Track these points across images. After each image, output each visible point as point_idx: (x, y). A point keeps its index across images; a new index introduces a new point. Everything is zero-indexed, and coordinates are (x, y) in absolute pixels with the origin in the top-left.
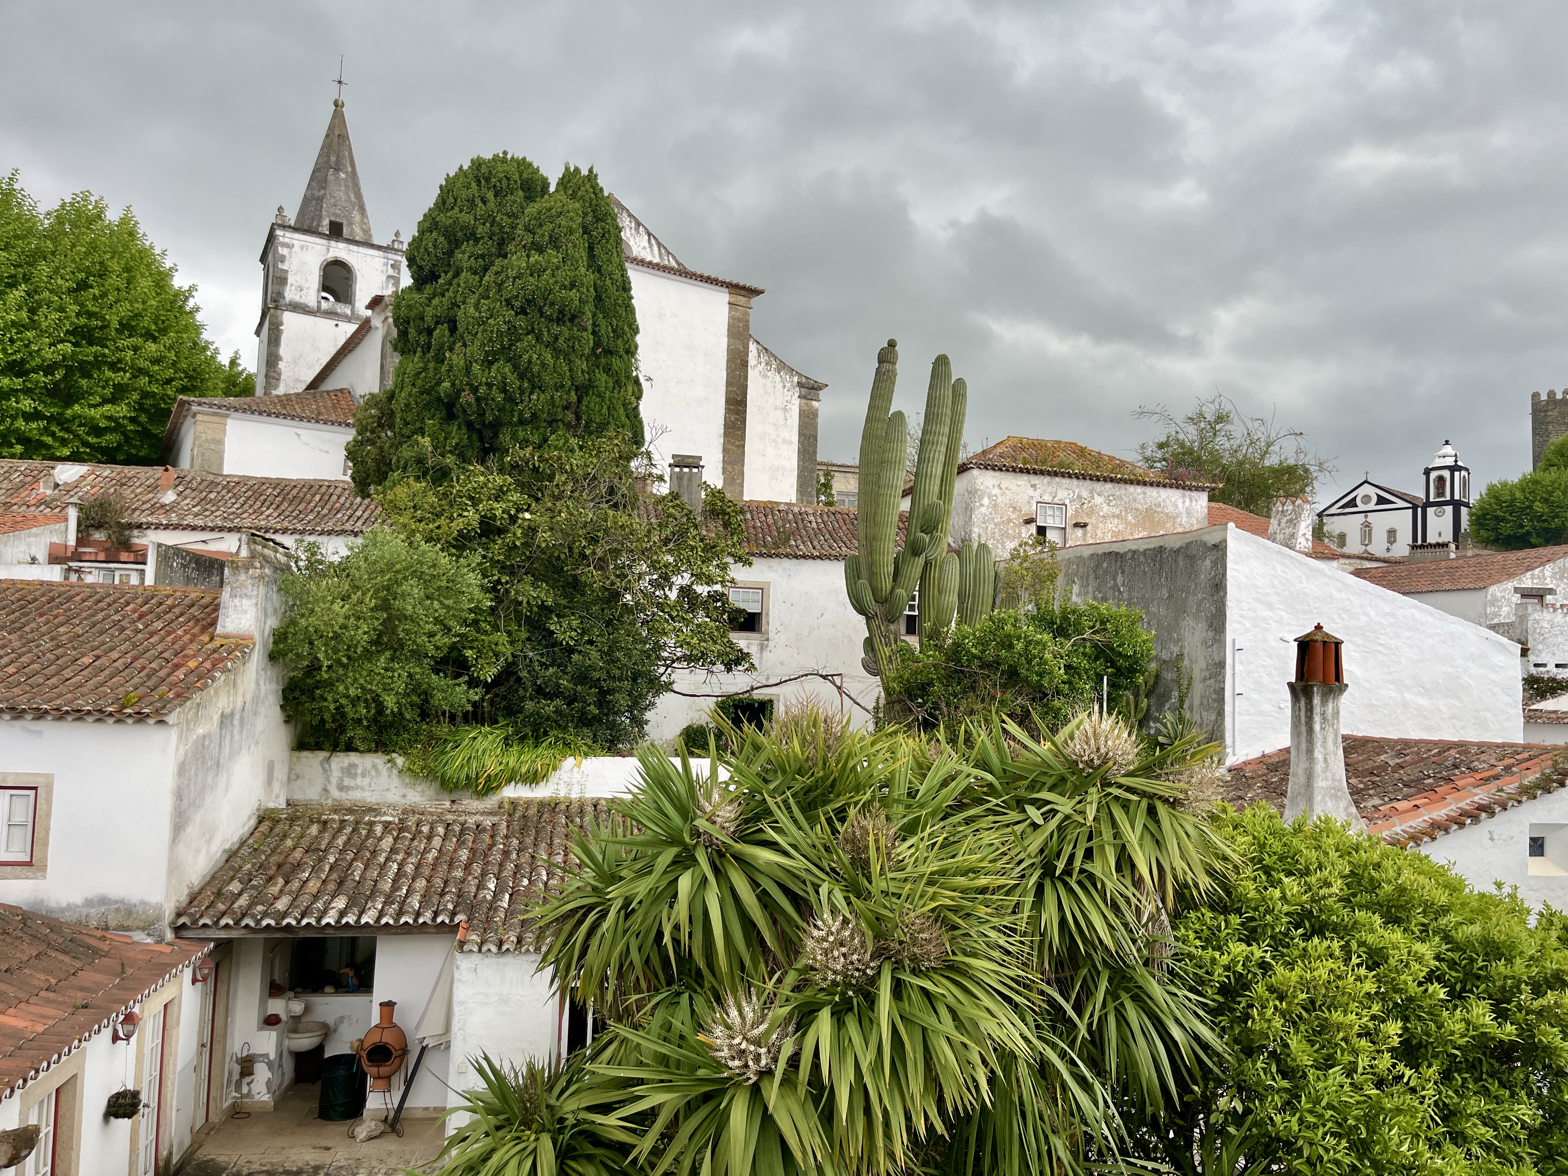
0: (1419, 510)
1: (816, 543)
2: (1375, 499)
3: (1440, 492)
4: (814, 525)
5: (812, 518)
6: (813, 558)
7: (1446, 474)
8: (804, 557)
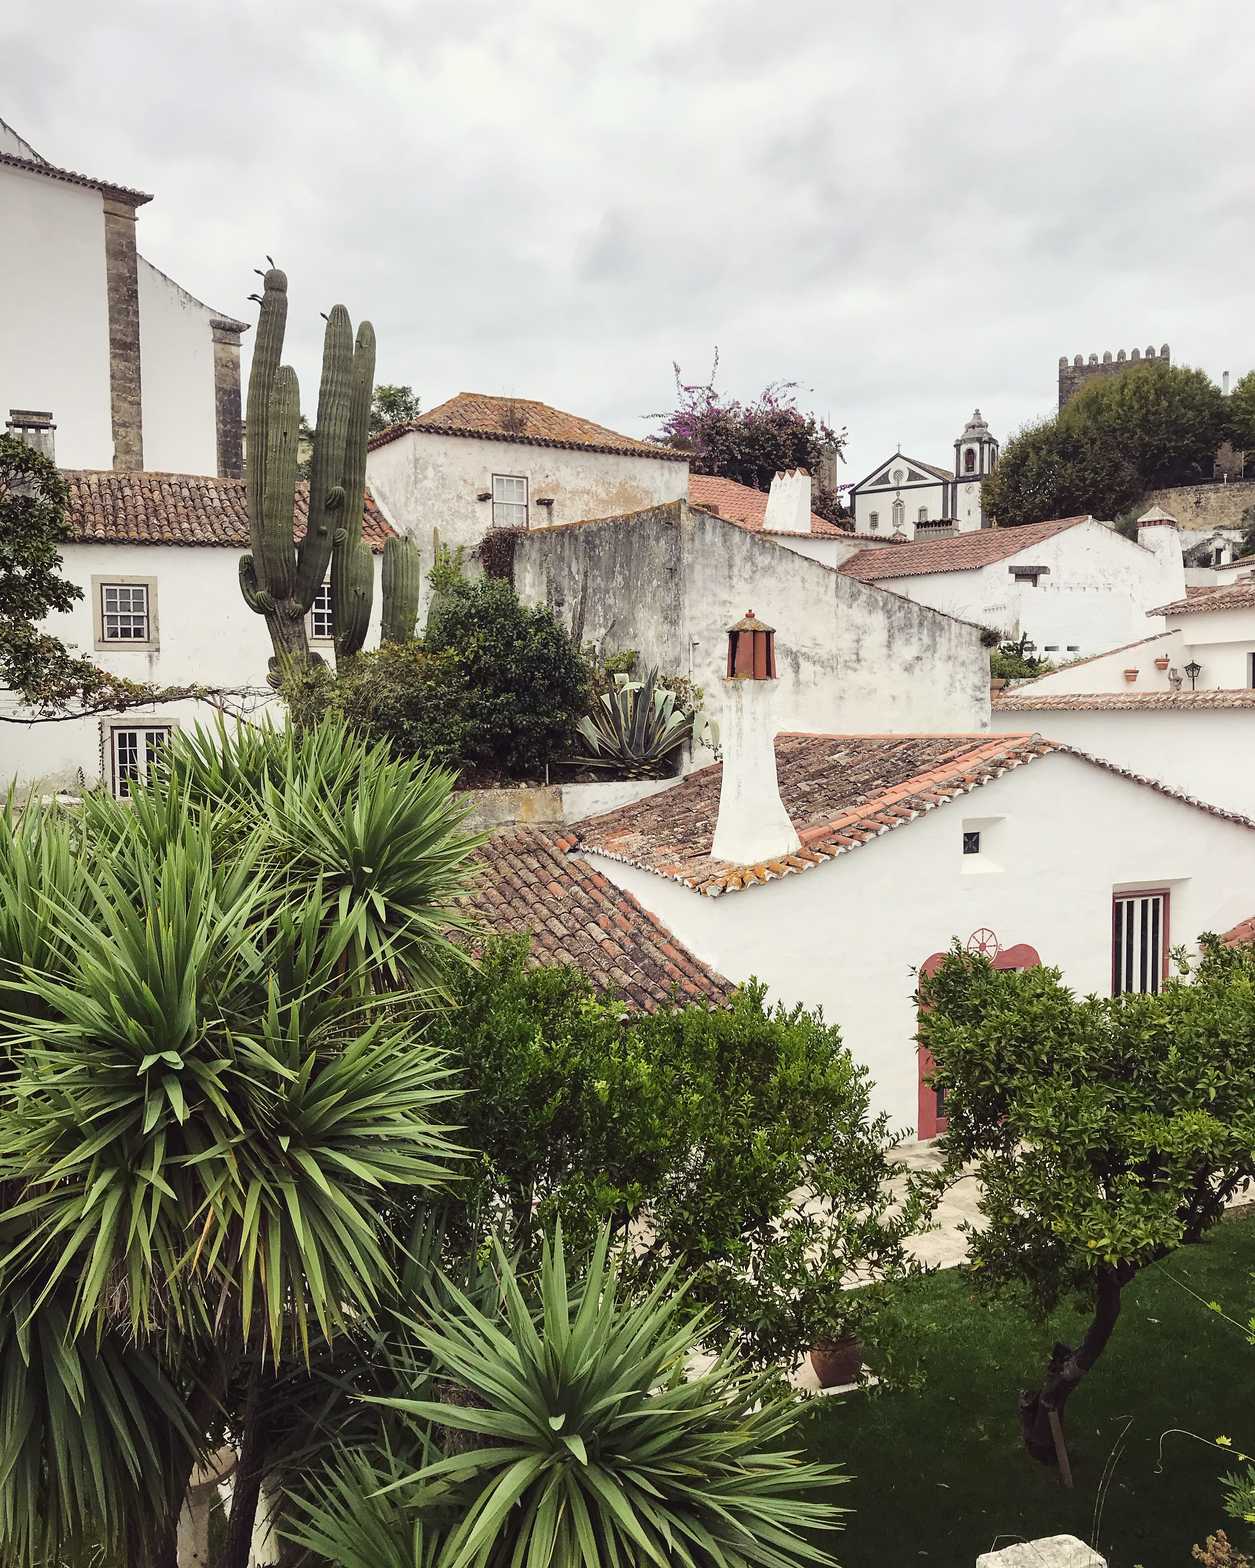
0: (950, 486)
1: (216, 526)
2: (906, 475)
3: (970, 468)
4: (216, 503)
5: (213, 494)
6: (213, 545)
7: (976, 447)
8: (202, 544)
